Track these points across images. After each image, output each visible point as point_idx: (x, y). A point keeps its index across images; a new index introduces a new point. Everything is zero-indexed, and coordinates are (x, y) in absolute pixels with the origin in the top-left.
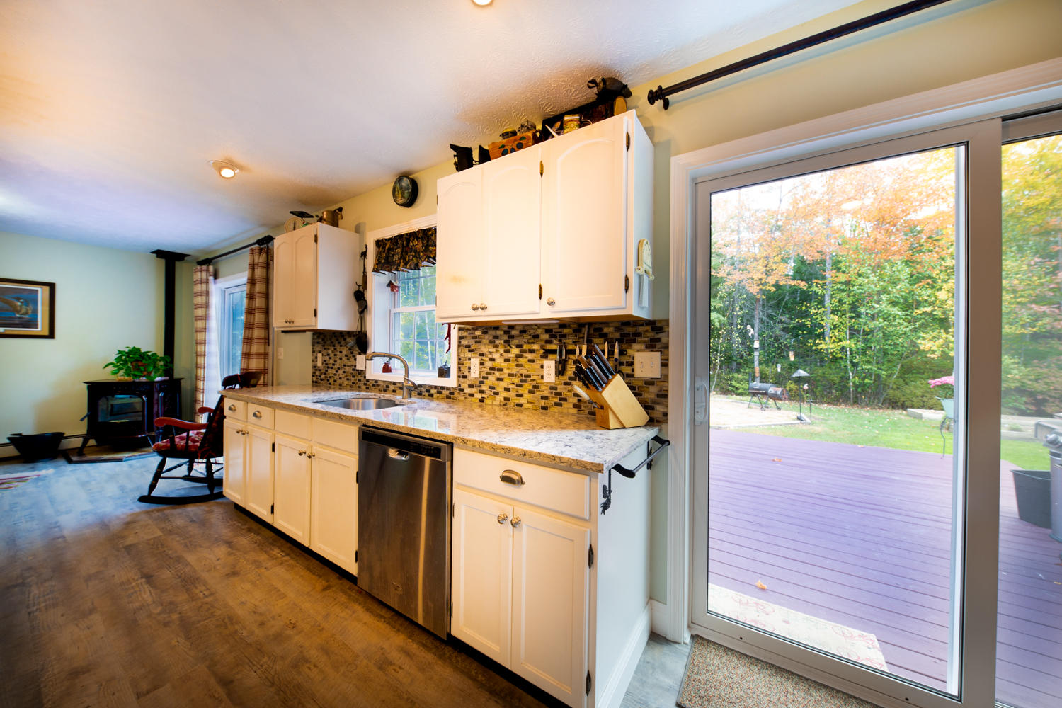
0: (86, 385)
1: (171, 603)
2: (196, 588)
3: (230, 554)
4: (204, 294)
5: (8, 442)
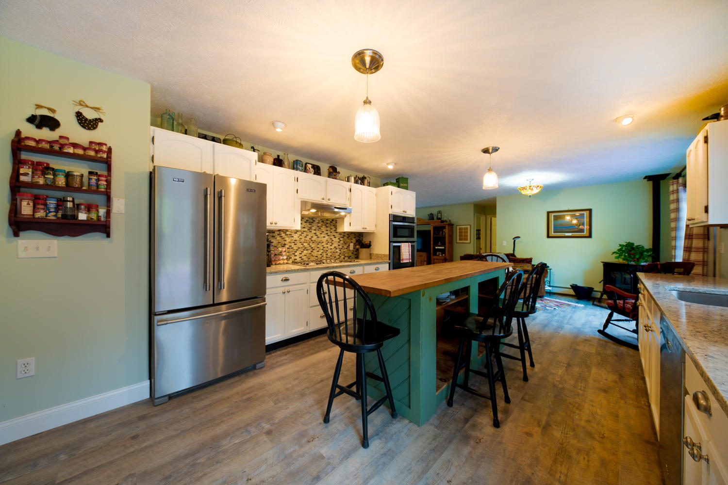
0: (602, 264)
1: (565, 381)
2: (581, 383)
3: (615, 382)
4: (675, 201)
5: (570, 287)
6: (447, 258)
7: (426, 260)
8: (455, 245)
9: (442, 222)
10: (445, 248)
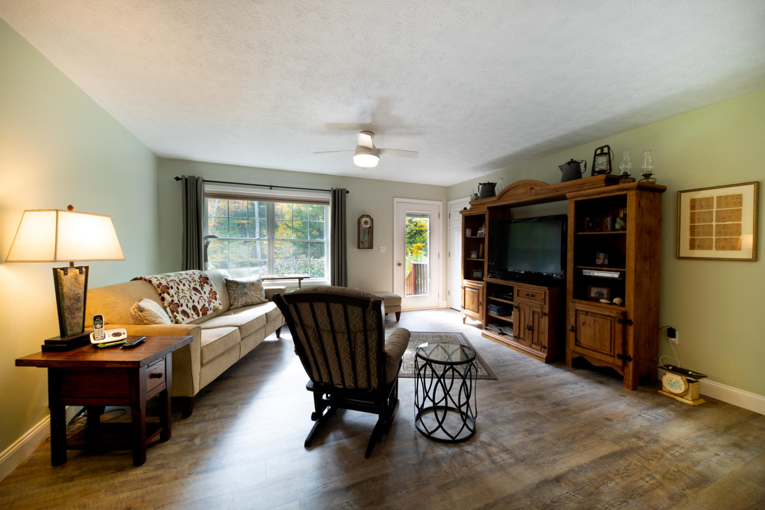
6: (631, 317)
7: (547, 310)
8: (671, 266)
9: (612, 180)
10: (623, 275)
